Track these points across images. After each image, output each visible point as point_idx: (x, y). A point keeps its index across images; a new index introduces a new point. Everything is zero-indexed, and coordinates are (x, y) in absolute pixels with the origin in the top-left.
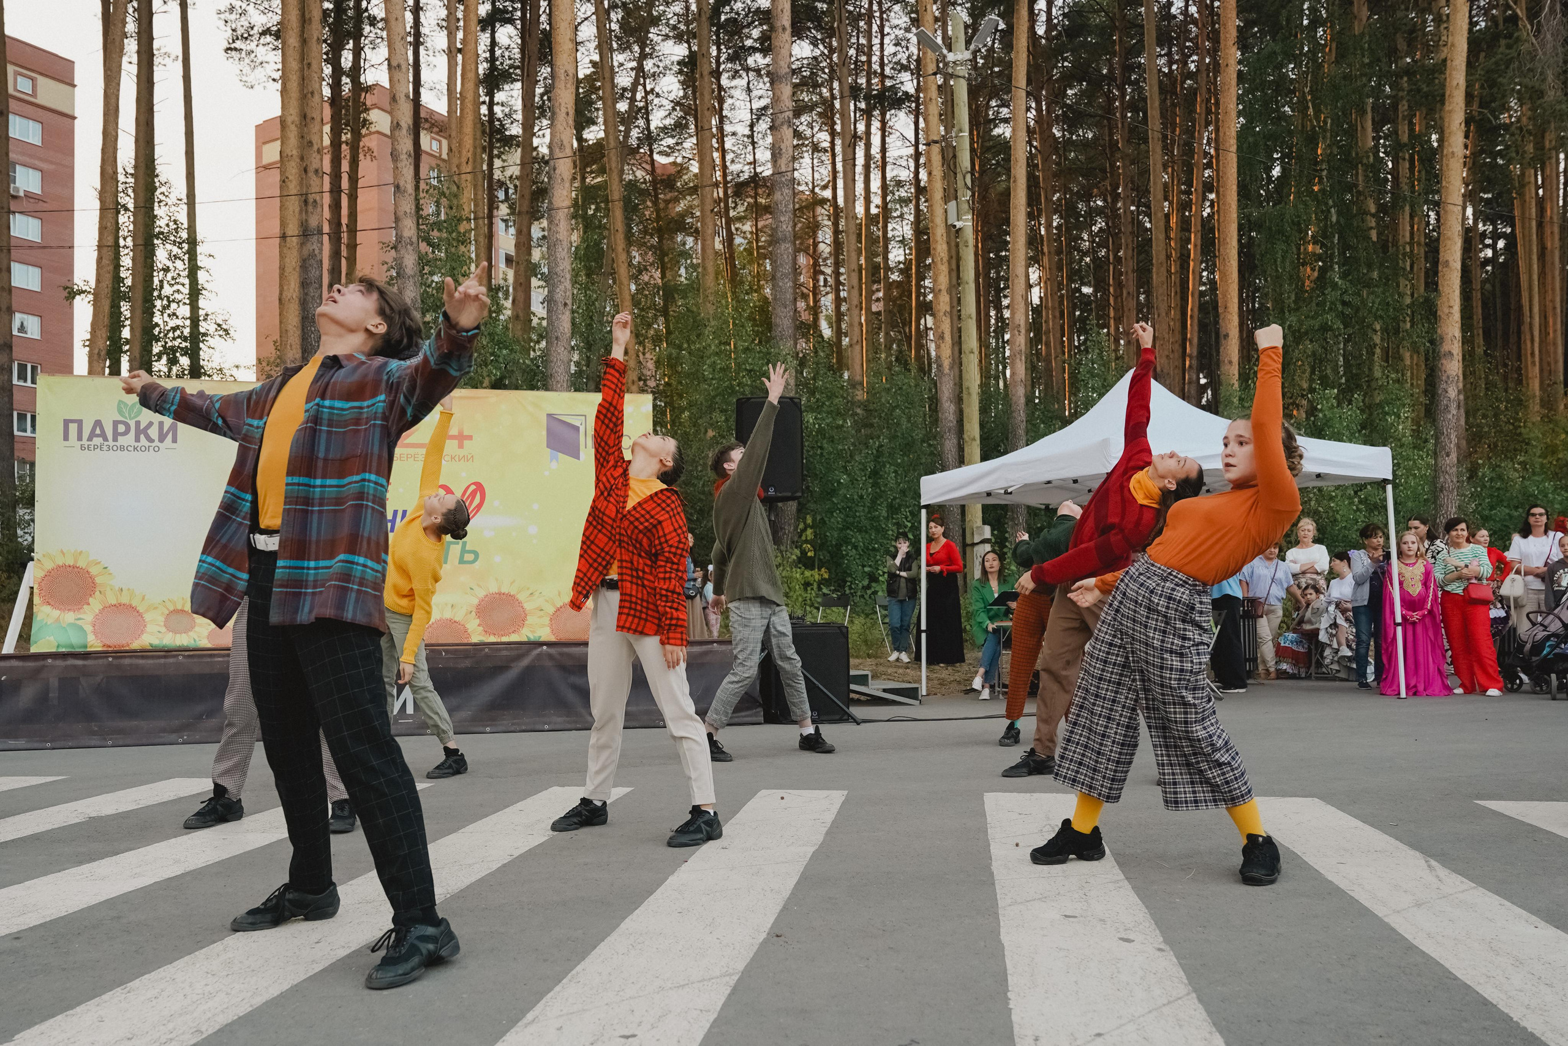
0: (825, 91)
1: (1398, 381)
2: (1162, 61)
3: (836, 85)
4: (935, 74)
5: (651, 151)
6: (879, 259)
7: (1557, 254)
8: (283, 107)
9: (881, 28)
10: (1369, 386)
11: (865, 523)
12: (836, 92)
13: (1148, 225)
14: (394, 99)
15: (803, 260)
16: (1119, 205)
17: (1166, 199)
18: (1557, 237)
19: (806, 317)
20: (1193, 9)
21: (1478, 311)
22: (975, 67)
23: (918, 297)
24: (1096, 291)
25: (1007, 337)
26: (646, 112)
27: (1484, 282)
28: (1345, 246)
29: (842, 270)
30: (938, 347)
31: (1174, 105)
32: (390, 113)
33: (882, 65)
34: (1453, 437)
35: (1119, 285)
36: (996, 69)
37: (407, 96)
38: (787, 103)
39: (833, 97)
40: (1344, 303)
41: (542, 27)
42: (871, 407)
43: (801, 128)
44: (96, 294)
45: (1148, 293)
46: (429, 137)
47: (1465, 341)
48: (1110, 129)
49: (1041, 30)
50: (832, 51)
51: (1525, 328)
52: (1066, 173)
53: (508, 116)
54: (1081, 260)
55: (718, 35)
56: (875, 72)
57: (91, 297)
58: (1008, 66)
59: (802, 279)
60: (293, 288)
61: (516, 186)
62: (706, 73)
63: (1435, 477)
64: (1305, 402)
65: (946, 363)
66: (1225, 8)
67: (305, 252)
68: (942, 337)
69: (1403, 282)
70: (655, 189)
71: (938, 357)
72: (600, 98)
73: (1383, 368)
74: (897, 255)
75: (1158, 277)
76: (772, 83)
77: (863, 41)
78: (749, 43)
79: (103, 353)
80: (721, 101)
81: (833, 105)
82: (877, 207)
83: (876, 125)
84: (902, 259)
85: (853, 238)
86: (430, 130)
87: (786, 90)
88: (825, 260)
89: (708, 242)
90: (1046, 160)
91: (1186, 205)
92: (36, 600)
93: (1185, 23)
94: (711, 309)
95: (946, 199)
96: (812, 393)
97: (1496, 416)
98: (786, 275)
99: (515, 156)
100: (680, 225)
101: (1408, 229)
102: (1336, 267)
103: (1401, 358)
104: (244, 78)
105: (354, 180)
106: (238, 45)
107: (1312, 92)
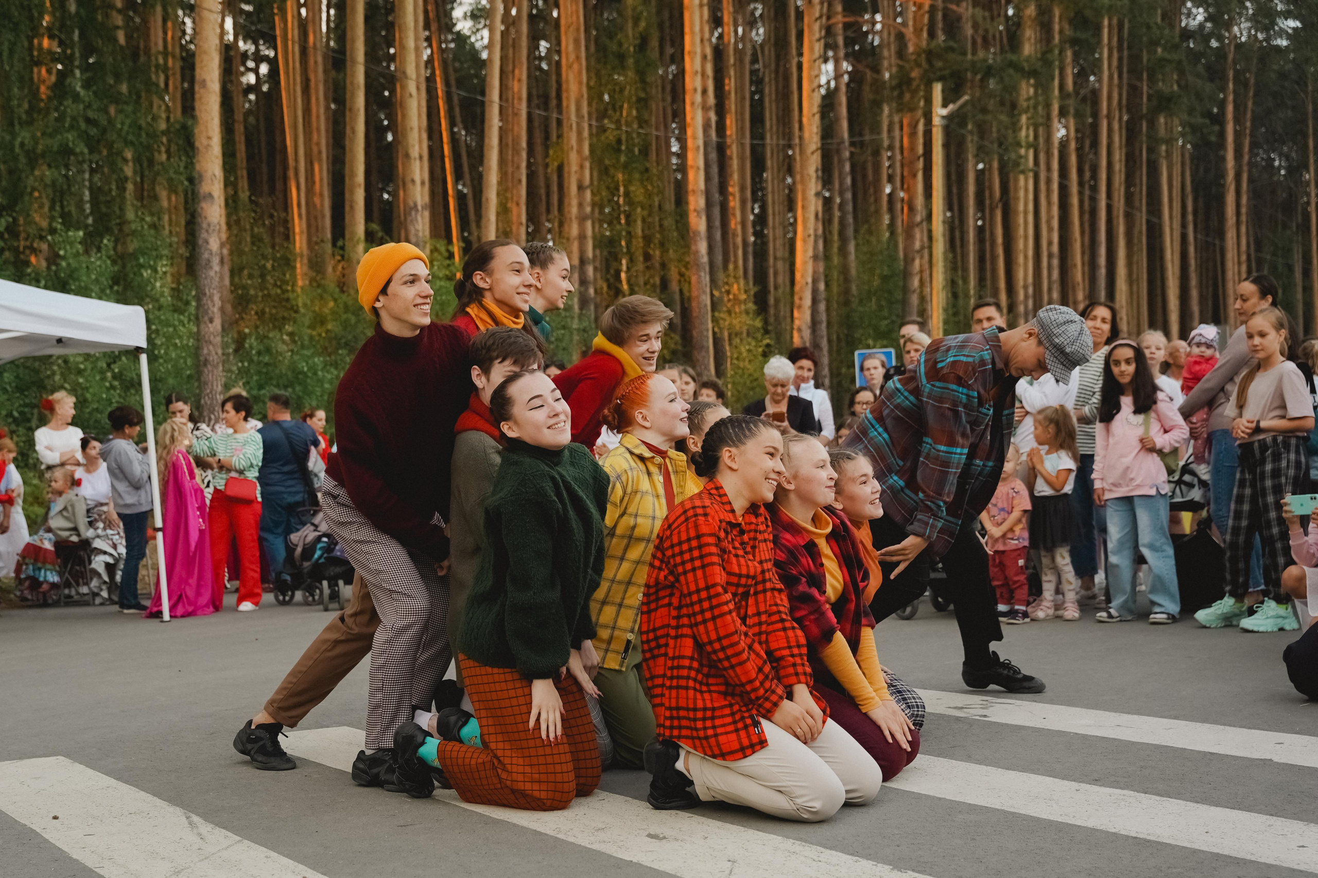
1: (154, 226)
7: (321, 88)
10: (121, 230)
18: (320, 69)
21: (241, 148)
27: (248, 113)
28: (88, 48)
34: (216, 299)
40: (88, 121)
47: (229, 183)
51: (291, 173)
63: (198, 348)
64: (44, 246)
69: (156, 101)
73: (136, 210)
97: (262, 276)
101: (160, 34)
102: (77, 73)
103: (156, 198)
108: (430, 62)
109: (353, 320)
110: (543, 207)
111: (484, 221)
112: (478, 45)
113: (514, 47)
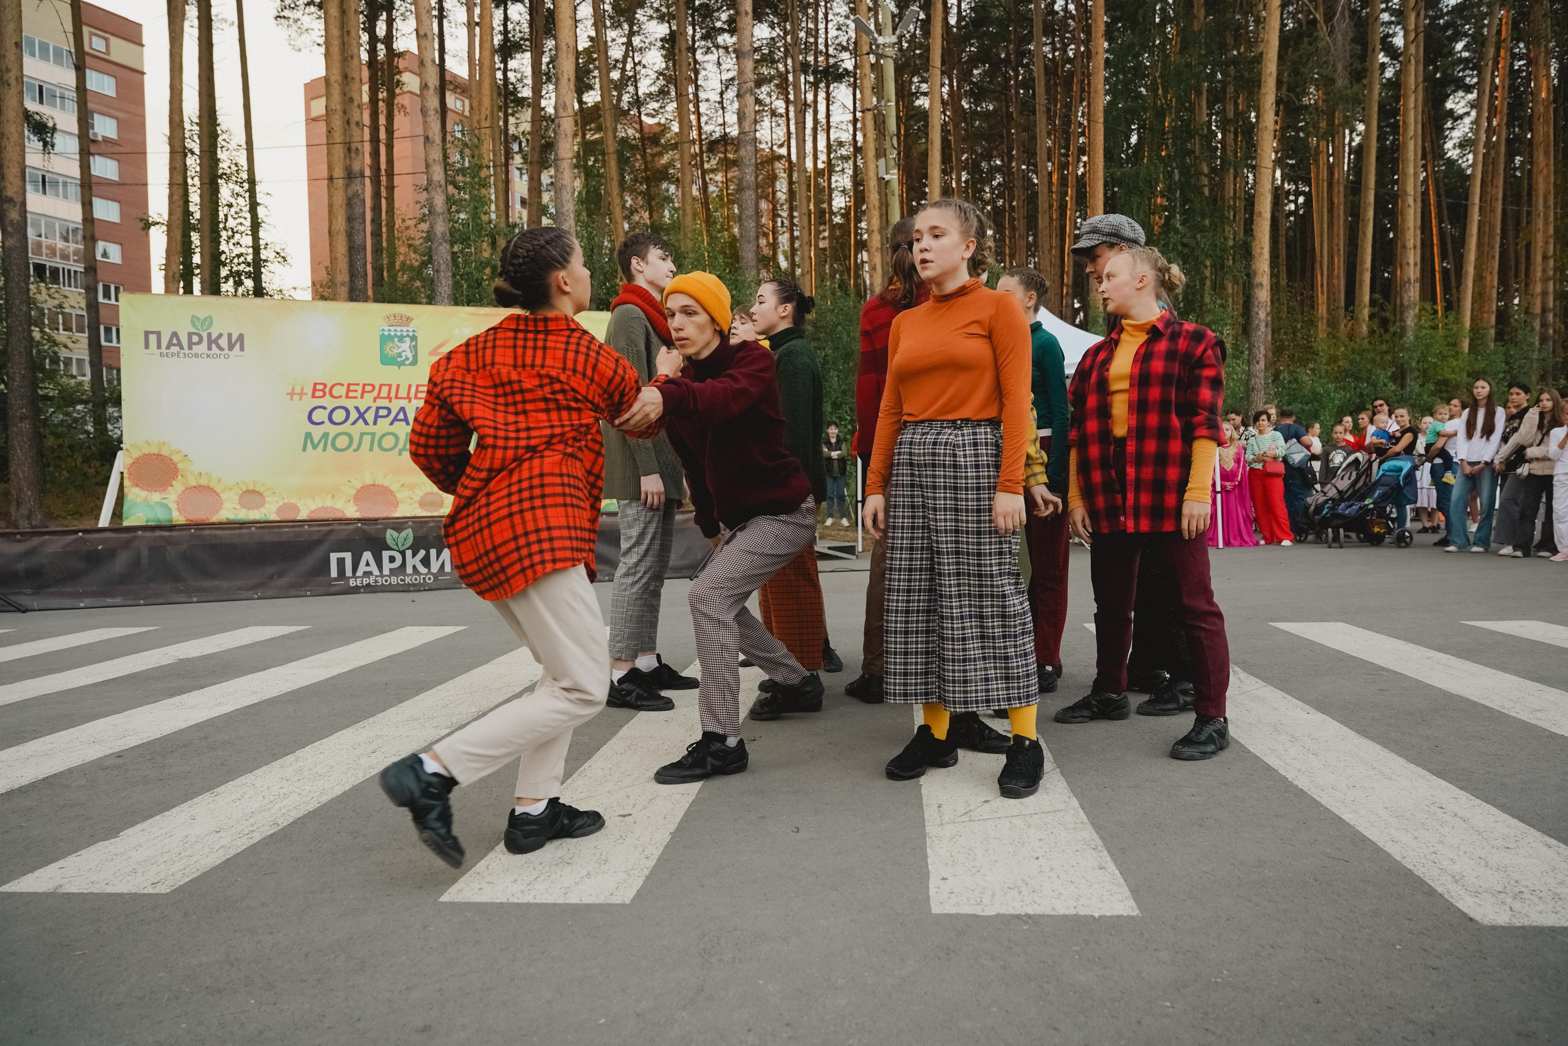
0: (781, 66)
1: (1222, 306)
2: (1047, 49)
3: (789, 61)
4: (868, 54)
5: (640, 113)
6: (825, 206)
7: (1342, 208)
8: (327, 68)
9: (826, 15)
12: (790, 68)
13: (1036, 181)
14: (422, 63)
15: (764, 205)
16: (1014, 164)
17: (1049, 160)
18: (1342, 195)
19: (767, 251)
20: (1071, 7)
21: (1283, 252)
22: (901, 49)
23: (856, 236)
26: (635, 80)
27: (1290, 228)
28: (1185, 200)
29: (795, 214)
30: (871, 277)
31: (1056, 85)
32: (419, 75)
33: (827, 45)
34: (1262, 349)
35: (1013, 229)
36: (918, 52)
37: (433, 61)
38: (750, 75)
39: (787, 72)
40: (1184, 245)
41: (547, 6)
42: (819, 324)
43: (761, 97)
44: (169, 226)
45: (1035, 236)
46: (453, 97)
47: (1272, 275)
48: (1007, 103)
49: (953, 21)
50: (786, 33)
51: (1318, 265)
52: (972, 138)
53: (520, 80)
55: (693, 16)
56: (821, 52)
57: (165, 228)
58: (927, 49)
59: (764, 220)
60: (340, 224)
61: (528, 140)
62: (683, 48)
63: (1248, 380)
66: (1096, 7)
67: (350, 192)
68: (875, 269)
69: (1227, 228)
70: (643, 145)
71: (871, 284)
72: (596, 68)
73: (1212, 296)
74: (839, 202)
75: (1042, 222)
76: (737, 57)
77: (811, 26)
78: (718, 24)
79: (177, 276)
80: (697, 73)
81: (787, 79)
82: (823, 162)
83: (822, 95)
85: (804, 188)
86: (454, 91)
87: (749, 65)
88: (782, 205)
89: (687, 189)
90: (956, 127)
91: (1064, 166)
92: (126, 483)
93: (1065, 17)
94: (690, 244)
95: (878, 156)
97: (1294, 333)
98: (750, 217)
99: (527, 114)
100: (663, 175)
101: (1232, 186)
102: (1178, 216)
103: (1224, 288)
104: (293, 43)
105: (390, 131)
106: (286, 13)
107: (1161, 76)
108: (1425, 180)
109: (1358, 359)
110: (1512, 274)
111: (1461, 288)
112: (1464, 165)
113: (1493, 163)
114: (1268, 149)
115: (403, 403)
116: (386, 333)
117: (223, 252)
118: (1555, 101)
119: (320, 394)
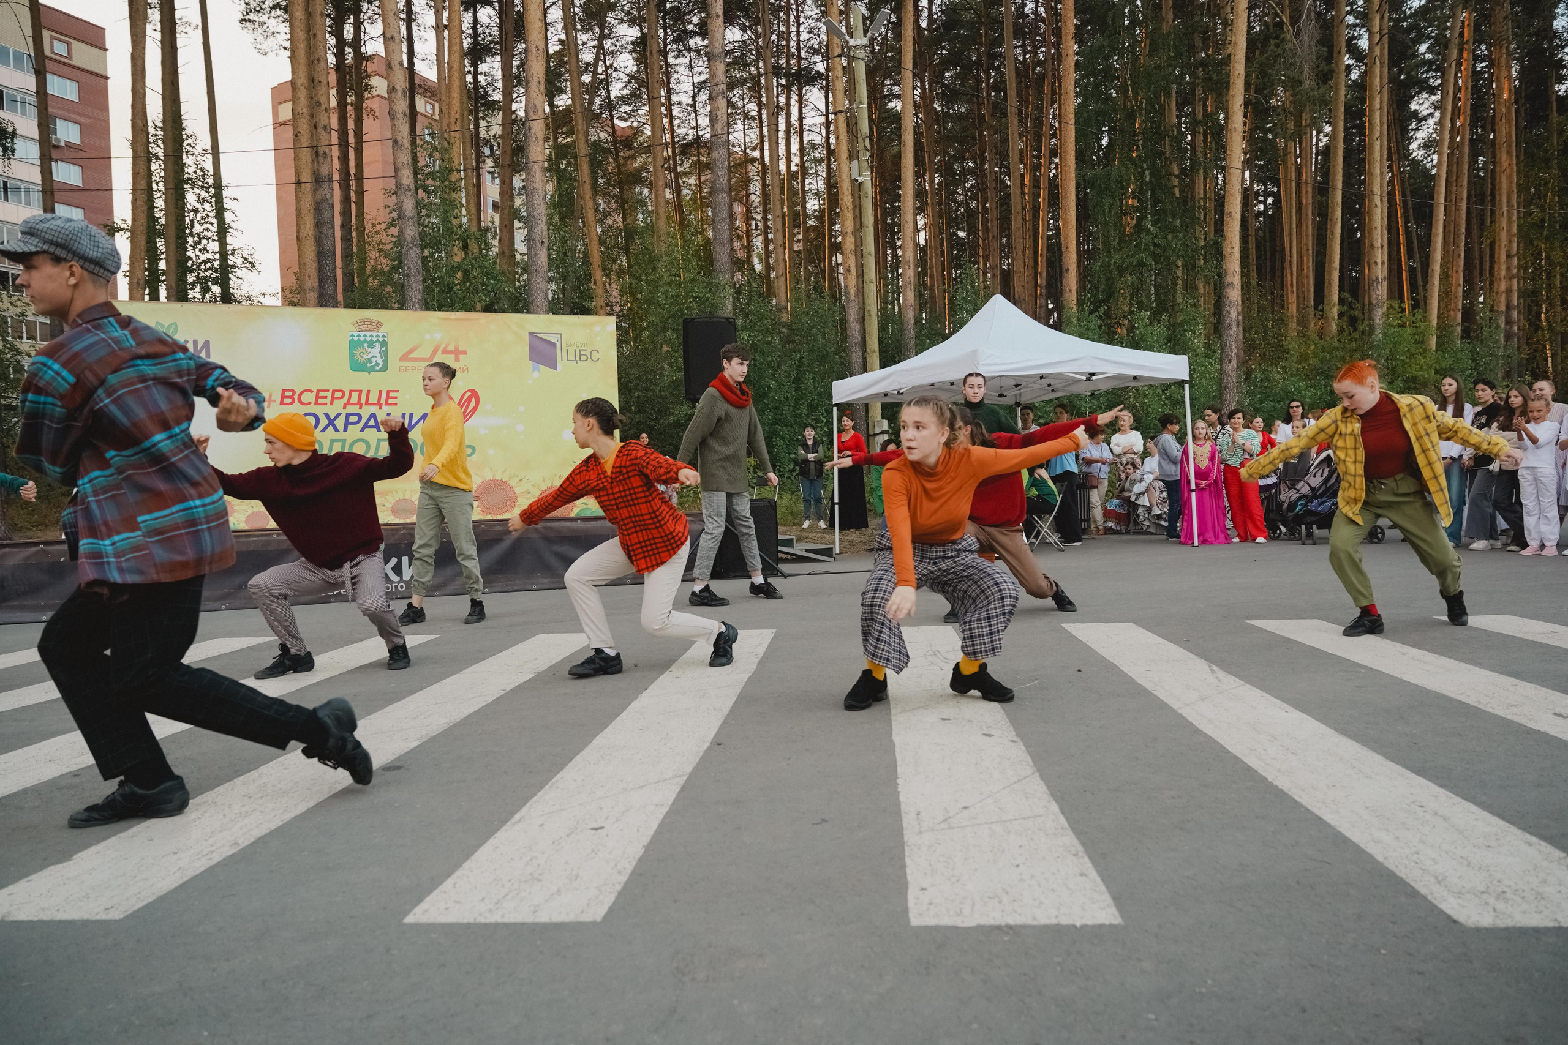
0: (753, 69)
1: (1194, 305)
2: (1018, 51)
3: (761, 64)
4: (840, 56)
5: (612, 116)
6: (799, 208)
7: (1310, 208)
8: (293, 73)
9: (797, 18)
10: (1173, 310)
11: (790, 419)
12: (762, 71)
13: (1008, 183)
14: (390, 67)
15: (738, 208)
16: (986, 166)
17: (1022, 162)
18: (1310, 195)
19: (741, 254)
20: (1041, 10)
21: (1253, 252)
22: (872, 52)
23: (830, 239)
24: (969, 235)
25: (900, 271)
26: (607, 84)
27: (1260, 228)
28: (1156, 201)
29: (770, 217)
30: (846, 279)
31: (1027, 87)
32: (387, 78)
33: (798, 49)
34: (1234, 348)
35: (987, 230)
36: (889, 54)
37: (401, 64)
38: (722, 78)
39: (760, 75)
40: (1155, 245)
41: (517, 9)
42: (794, 327)
43: (734, 100)
44: (134, 231)
46: (423, 101)
47: (1244, 275)
49: (924, 24)
50: (758, 36)
51: (1287, 265)
52: (945, 139)
53: (491, 84)
54: (957, 210)
55: (664, 19)
56: (793, 55)
57: (129, 234)
58: (899, 52)
59: (737, 223)
60: (309, 228)
61: (499, 144)
62: (655, 51)
63: (1221, 379)
64: (1126, 322)
65: (852, 291)
66: (1065, 9)
67: (318, 197)
68: (848, 270)
69: (1198, 228)
70: (616, 148)
71: (846, 286)
72: (567, 71)
73: (1184, 296)
74: (813, 205)
75: (1016, 224)
76: (709, 60)
77: (783, 28)
78: (690, 27)
79: (142, 282)
80: (669, 76)
81: (759, 82)
82: (796, 165)
83: (794, 98)
84: (817, 207)
85: (777, 190)
86: (424, 95)
87: (721, 67)
88: (756, 208)
89: (661, 193)
90: (928, 129)
91: (1037, 168)
93: (1035, 20)
94: (664, 247)
95: (851, 158)
96: (747, 315)
97: (1265, 332)
98: (723, 220)
99: (498, 118)
100: (636, 178)
101: (1202, 187)
102: (1149, 217)
103: (1196, 288)
104: (258, 46)
105: (359, 136)
106: (252, 16)
107: (1131, 78)
108: (1391, 182)
109: (1328, 357)
110: (1477, 272)
111: (1428, 287)
112: (1428, 166)
113: (1457, 163)
114: (1237, 149)
115: (374, 409)
116: (356, 339)
117: (190, 258)
118: (1516, 102)
119: (289, 400)
